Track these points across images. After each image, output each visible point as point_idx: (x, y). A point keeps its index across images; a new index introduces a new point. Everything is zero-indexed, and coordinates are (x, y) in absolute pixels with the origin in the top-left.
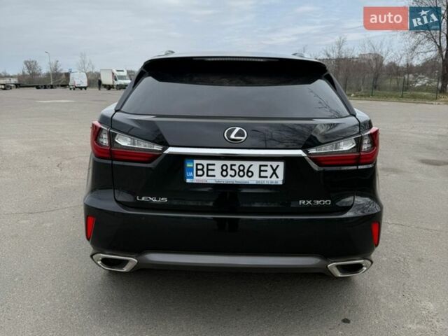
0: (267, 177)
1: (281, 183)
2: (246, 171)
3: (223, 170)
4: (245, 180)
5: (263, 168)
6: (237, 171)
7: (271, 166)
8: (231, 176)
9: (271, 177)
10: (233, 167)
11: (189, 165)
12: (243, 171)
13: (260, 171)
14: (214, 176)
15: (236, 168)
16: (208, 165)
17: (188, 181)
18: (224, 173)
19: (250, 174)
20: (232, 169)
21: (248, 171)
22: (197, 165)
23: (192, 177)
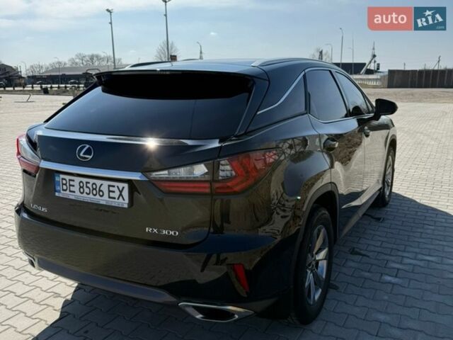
0: (115, 198)
1: (126, 206)
2: (98, 190)
3: (81, 187)
4: (97, 199)
5: (111, 189)
6: (91, 189)
7: (118, 187)
8: (87, 193)
9: (118, 199)
10: (88, 185)
11: (57, 179)
12: (95, 189)
13: (110, 191)
14: (74, 192)
15: (90, 185)
16: (70, 180)
17: (57, 194)
18: (82, 190)
19: (101, 193)
20: (87, 187)
21: (100, 191)
22: (63, 179)
23: (59, 192)
